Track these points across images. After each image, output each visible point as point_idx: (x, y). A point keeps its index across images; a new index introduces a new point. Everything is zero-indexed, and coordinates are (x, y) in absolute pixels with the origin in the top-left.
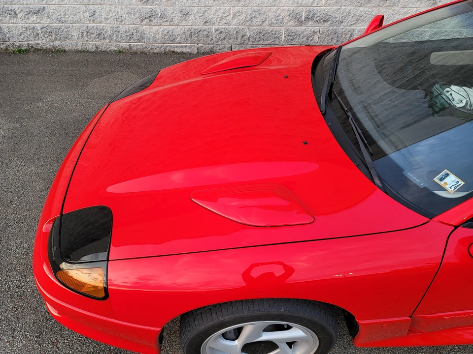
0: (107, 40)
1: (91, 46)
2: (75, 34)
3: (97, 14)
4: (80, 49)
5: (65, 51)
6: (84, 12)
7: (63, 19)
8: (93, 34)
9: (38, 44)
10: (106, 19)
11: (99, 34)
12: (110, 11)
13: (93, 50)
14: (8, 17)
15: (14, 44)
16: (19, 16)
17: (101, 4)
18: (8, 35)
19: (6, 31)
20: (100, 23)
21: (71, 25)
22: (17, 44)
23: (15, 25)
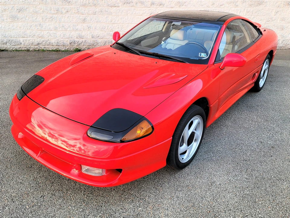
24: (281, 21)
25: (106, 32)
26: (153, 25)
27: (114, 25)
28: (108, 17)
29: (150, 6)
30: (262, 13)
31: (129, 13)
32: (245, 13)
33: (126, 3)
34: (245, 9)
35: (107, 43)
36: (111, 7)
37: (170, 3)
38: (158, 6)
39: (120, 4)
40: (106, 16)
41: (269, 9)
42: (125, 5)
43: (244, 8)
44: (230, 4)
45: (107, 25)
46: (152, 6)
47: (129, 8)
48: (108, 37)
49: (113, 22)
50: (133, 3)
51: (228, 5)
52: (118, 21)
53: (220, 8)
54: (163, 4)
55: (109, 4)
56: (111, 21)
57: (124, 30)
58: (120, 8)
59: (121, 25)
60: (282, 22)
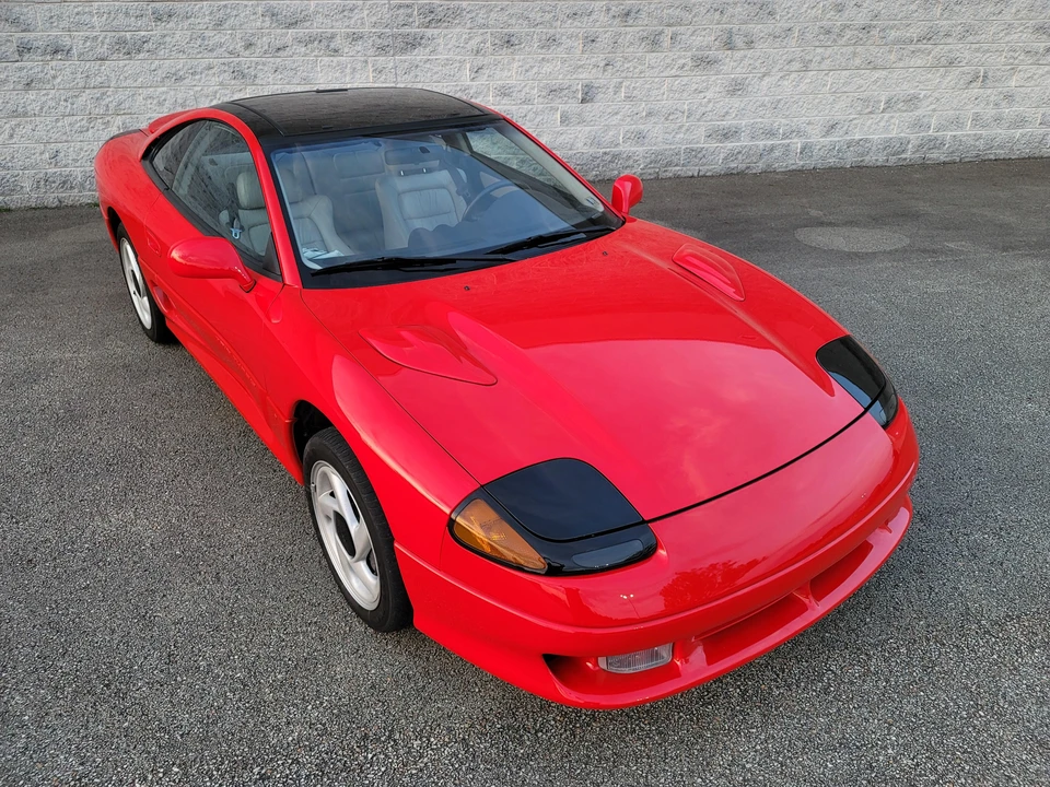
0: (76, 190)
1: (51, 199)
2: (27, 185)
3: (62, 155)
4: (33, 206)
5: (9, 210)
6: (42, 153)
7: (10, 164)
8: (54, 182)
10: (76, 161)
11: (64, 182)
12: (81, 149)
13: (54, 206)
17: (66, 141)
20: (65, 166)
21: (21, 172)
24: (498, 98)
26: (49, 119)
29: (17, 57)
30: (429, 74)
32: (371, 75)
34: (366, 62)
37: (88, 44)
38: (49, 58)
41: (447, 60)
43: (362, 59)
44: (310, 46)
46: (27, 56)
51: (303, 49)
53: (279, 60)
54: (67, 48)
60: (504, 102)
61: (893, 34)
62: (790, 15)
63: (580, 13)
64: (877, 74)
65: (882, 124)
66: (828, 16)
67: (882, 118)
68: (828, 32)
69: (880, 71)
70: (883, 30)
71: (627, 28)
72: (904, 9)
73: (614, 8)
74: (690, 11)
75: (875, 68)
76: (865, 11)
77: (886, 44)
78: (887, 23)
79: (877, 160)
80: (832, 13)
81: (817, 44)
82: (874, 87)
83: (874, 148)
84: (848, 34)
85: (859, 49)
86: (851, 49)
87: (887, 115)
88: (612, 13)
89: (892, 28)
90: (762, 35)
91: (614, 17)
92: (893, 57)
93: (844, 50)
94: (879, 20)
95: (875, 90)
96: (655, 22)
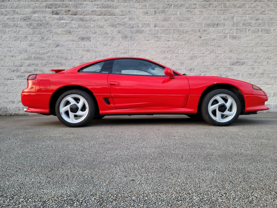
5: (28, 115)
9: (19, 113)
14: (11, 104)
15: (9, 113)
16: (15, 103)
18: (8, 110)
19: (8, 108)
22: (11, 113)
23: (13, 106)
25: (3, 100)
27: (9, 94)
28: (5, 88)
31: (22, 84)
33: (19, 77)
35: (2, 109)
36: (7, 80)
39: (15, 78)
40: (3, 87)
42: (19, 78)
45: (3, 94)
47: (22, 80)
48: (4, 104)
49: (8, 92)
50: (25, 77)
52: (13, 91)
55: (6, 77)
56: (7, 91)
57: (18, 98)
58: (15, 80)
59: (15, 94)
61: (271, 75)
62: (238, 70)
63: (178, 69)
64: (268, 86)
65: (273, 100)
66: (250, 70)
67: (273, 98)
68: (251, 74)
69: (269, 85)
70: (268, 74)
71: (191, 73)
72: (273, 69)
73: (187, 68)
74: (209, 69)
75: (267, 84)
76: (261, 69)
77: (269, 78)
78: (268, 72)
79: (274, 111)
80: (251, 70)
81: (248, 77)
82: (268, 90)
83: (272, 107)
84: (257, 75)
85: (261, 79)
86: (259, 79)
87: (274, 98)
88: (187, 69)
89: (271, 74)
90: (230, 75)
91: (187, 70)
92: (272, 81)
93: (256, 79)
94: (266, 72)
95: (269, 90)
96: (199, 71)
